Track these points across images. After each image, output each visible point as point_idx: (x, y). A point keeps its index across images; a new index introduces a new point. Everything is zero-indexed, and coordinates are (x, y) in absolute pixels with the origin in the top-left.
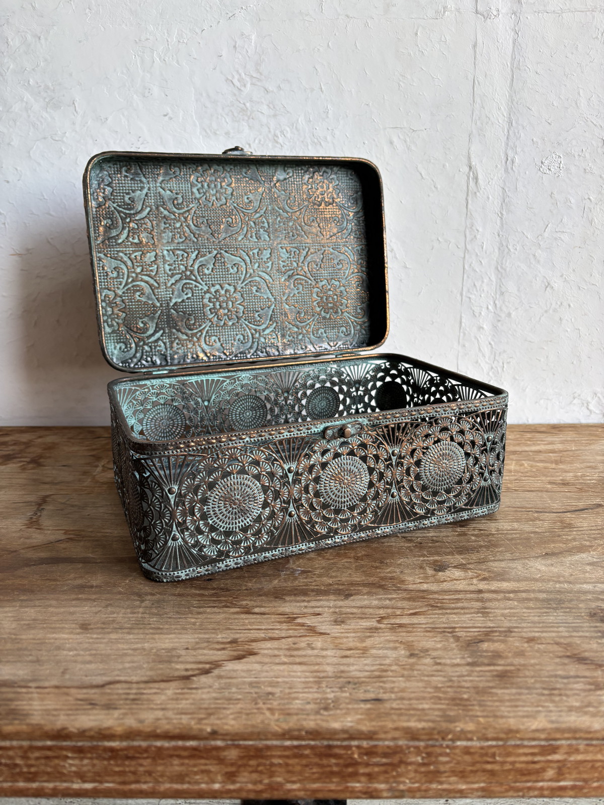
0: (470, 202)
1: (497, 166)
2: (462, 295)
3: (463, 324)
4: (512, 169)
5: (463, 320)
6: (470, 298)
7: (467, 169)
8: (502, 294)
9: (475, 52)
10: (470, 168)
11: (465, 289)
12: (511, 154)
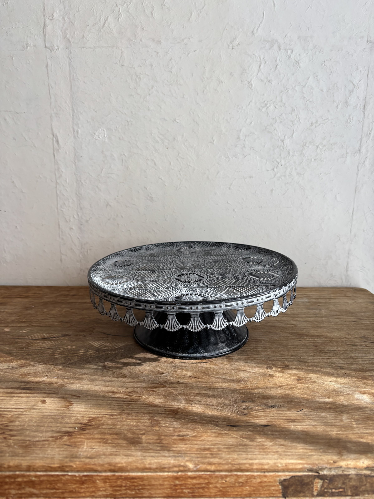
0: (56, 155)
1: (69, 135)
2: (57, 209)
3: (60, 226)
4: (78, 136)
5: (60, 224)
6: (62, 211)
7: (51, 136)
8: (81, 209)
9: (48, 70)
10: (53, 135)
11: (59, 206)
12: (76, 128)
